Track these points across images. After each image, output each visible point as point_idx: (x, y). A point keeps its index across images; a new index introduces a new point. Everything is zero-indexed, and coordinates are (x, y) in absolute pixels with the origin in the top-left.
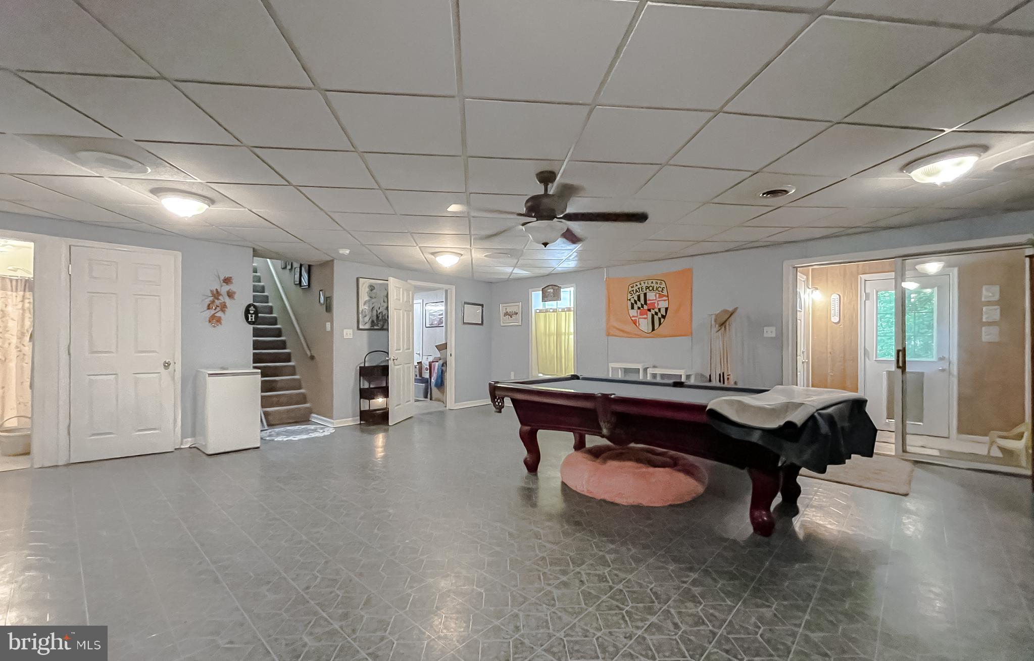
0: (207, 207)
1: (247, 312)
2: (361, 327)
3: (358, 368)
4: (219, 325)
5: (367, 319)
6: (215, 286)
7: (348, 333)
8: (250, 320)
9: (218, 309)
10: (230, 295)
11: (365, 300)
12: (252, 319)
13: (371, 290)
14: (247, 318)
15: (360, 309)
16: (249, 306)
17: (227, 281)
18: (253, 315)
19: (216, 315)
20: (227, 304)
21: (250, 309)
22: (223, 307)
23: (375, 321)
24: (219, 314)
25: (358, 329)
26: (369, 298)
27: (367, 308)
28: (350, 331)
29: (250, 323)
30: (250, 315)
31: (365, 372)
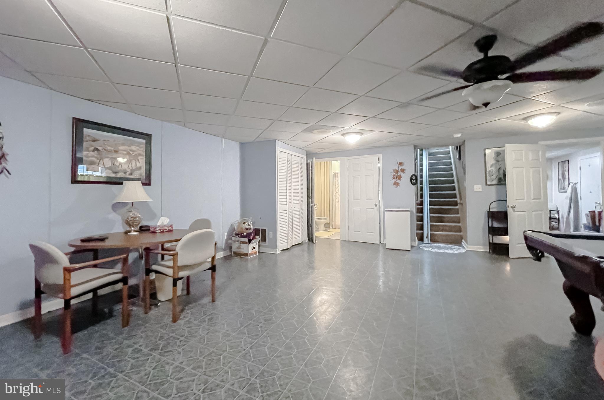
0: (360, 136)
1: (411, 179)
2: (488, 183)
3: (487, 212)
4: (399, 186)
5: (494, 177)
6: (396, 167)
7: (478, 188)
8: (413, 183)
9: (397, 179)
10: (403, 171)
11: (492, 164)
12: (414, 182)
13: (498, 156)
14: (411, 182)
15: (488, 171)
16: (412, 176)
17: (401, 164)
18: (415, 180)
19: (397, 181)
20: (402, 176)
21: (413, 177)
22: (400, 178)
23: (502, 178)
24: (398, 181)
25: (486, 184)
26: (496, 162)
27: (494, 169)
28: (480, 186)
29: (413, 184)
30: (413, 180)
31: (492, 215)
